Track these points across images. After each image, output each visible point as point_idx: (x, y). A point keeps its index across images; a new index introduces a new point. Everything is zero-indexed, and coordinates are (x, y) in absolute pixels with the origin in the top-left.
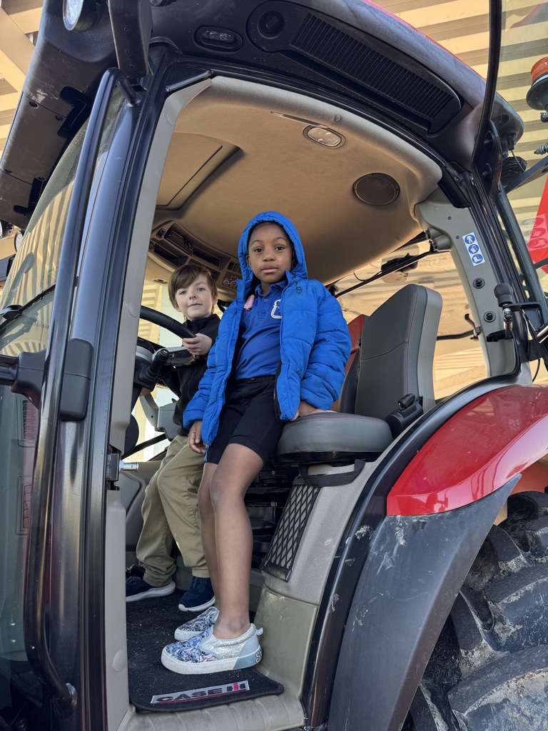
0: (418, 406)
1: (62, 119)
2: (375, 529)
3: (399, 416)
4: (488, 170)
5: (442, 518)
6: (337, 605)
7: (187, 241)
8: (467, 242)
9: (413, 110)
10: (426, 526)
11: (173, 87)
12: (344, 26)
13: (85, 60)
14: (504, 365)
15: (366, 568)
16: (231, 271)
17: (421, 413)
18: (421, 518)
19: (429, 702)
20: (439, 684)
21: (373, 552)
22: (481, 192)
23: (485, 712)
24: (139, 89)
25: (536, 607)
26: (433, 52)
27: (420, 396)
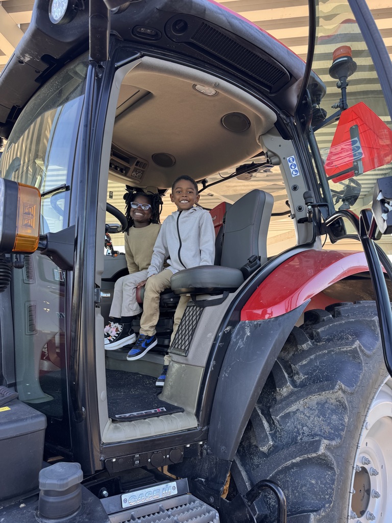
0: (258, 262)
1: (39, 72)
2: (234, 328)
3: (248, 267)
4: (304, 118)
5: (269, 321)
6: (214, 366)
8: (290, 161)
9: (262, 80)
10: (261, 325)
11: (119, 64)
12: (224, 30)
13: (61, 40)
14: (307, 238)
15: (229, 347)
16: (138, 167)
17: (260, 266)
18: (259, 322)
19: (260, 414)
20: (265, 406)
21: (233, 339)
22: (300, 131)
23: (288, 415)
25: (315, 366)
26: (275, 47)
27: (259, 256)
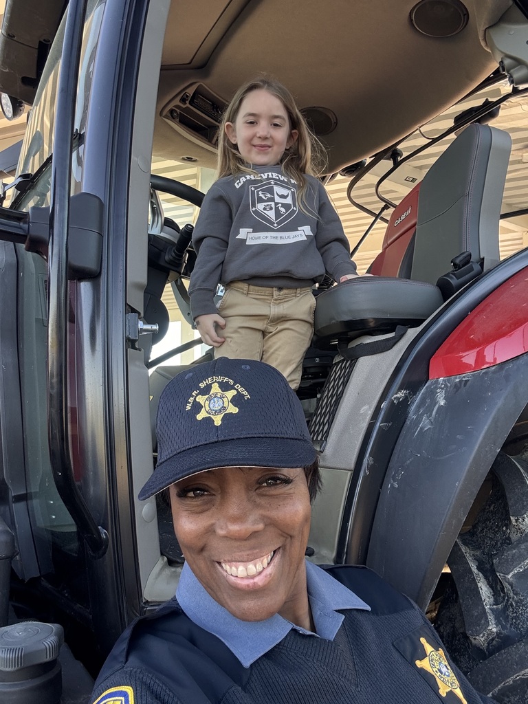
0: (477, 267)
2: (415, 394)
3: (451, 278)
6: (370, 468)
7: (216, 106)
15: (404, 432)
18: (464, 377)
19: (474, 569)
21: (412, 415)
27: (482, 256)
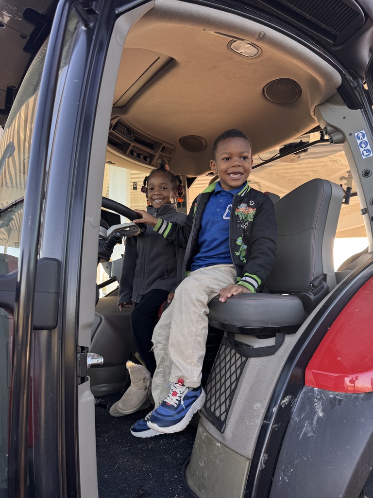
0: (325, 285)
1: (26, 37)
3: (310, 294)
6: (266, 462)
7: (129, 131)
8: (359, 138)
9: (324, 26)
10: (342, 403)
11: (121, 9)
18: (337, 395)
24: (91, 12)
27: (325, 273)
